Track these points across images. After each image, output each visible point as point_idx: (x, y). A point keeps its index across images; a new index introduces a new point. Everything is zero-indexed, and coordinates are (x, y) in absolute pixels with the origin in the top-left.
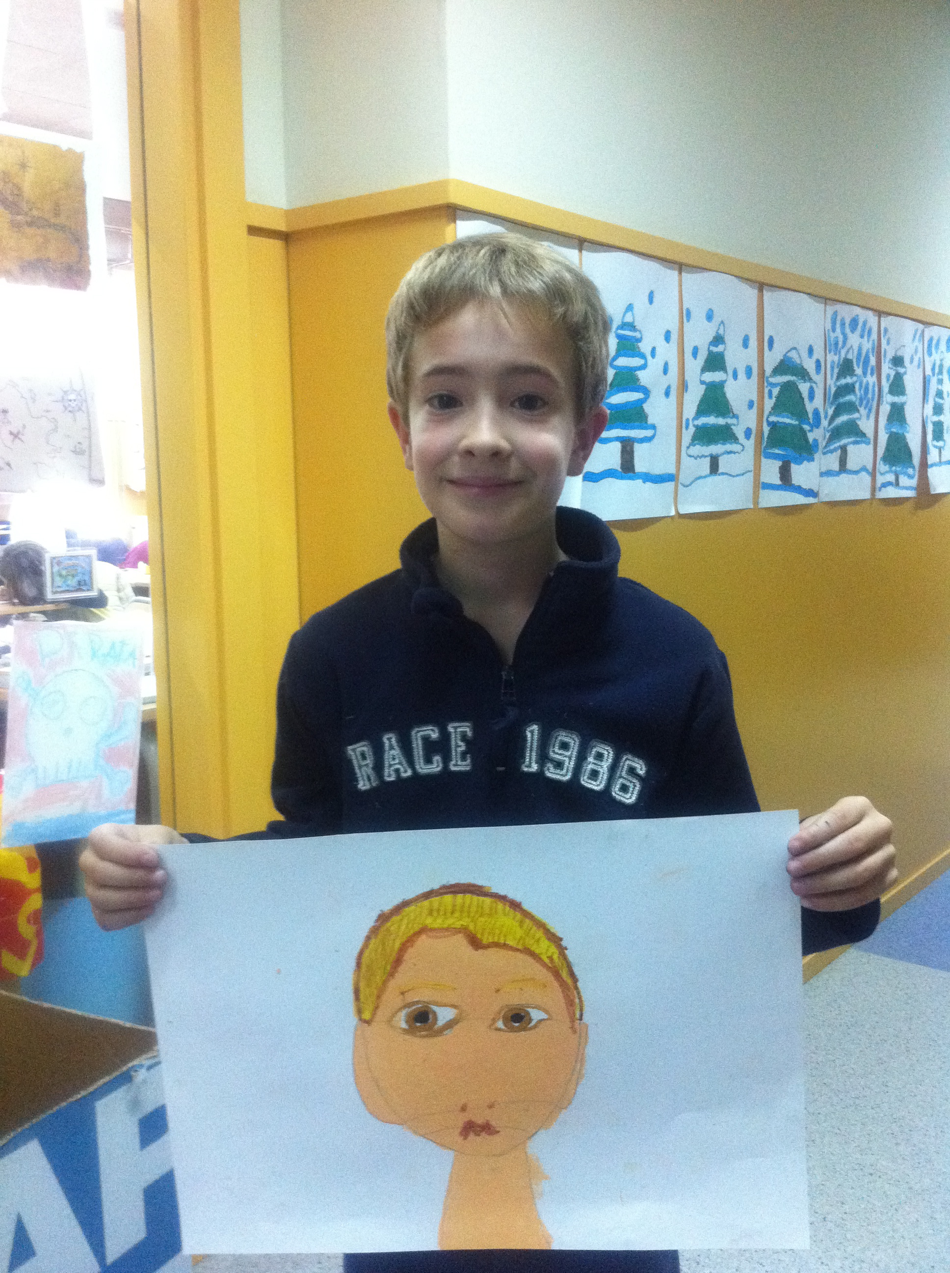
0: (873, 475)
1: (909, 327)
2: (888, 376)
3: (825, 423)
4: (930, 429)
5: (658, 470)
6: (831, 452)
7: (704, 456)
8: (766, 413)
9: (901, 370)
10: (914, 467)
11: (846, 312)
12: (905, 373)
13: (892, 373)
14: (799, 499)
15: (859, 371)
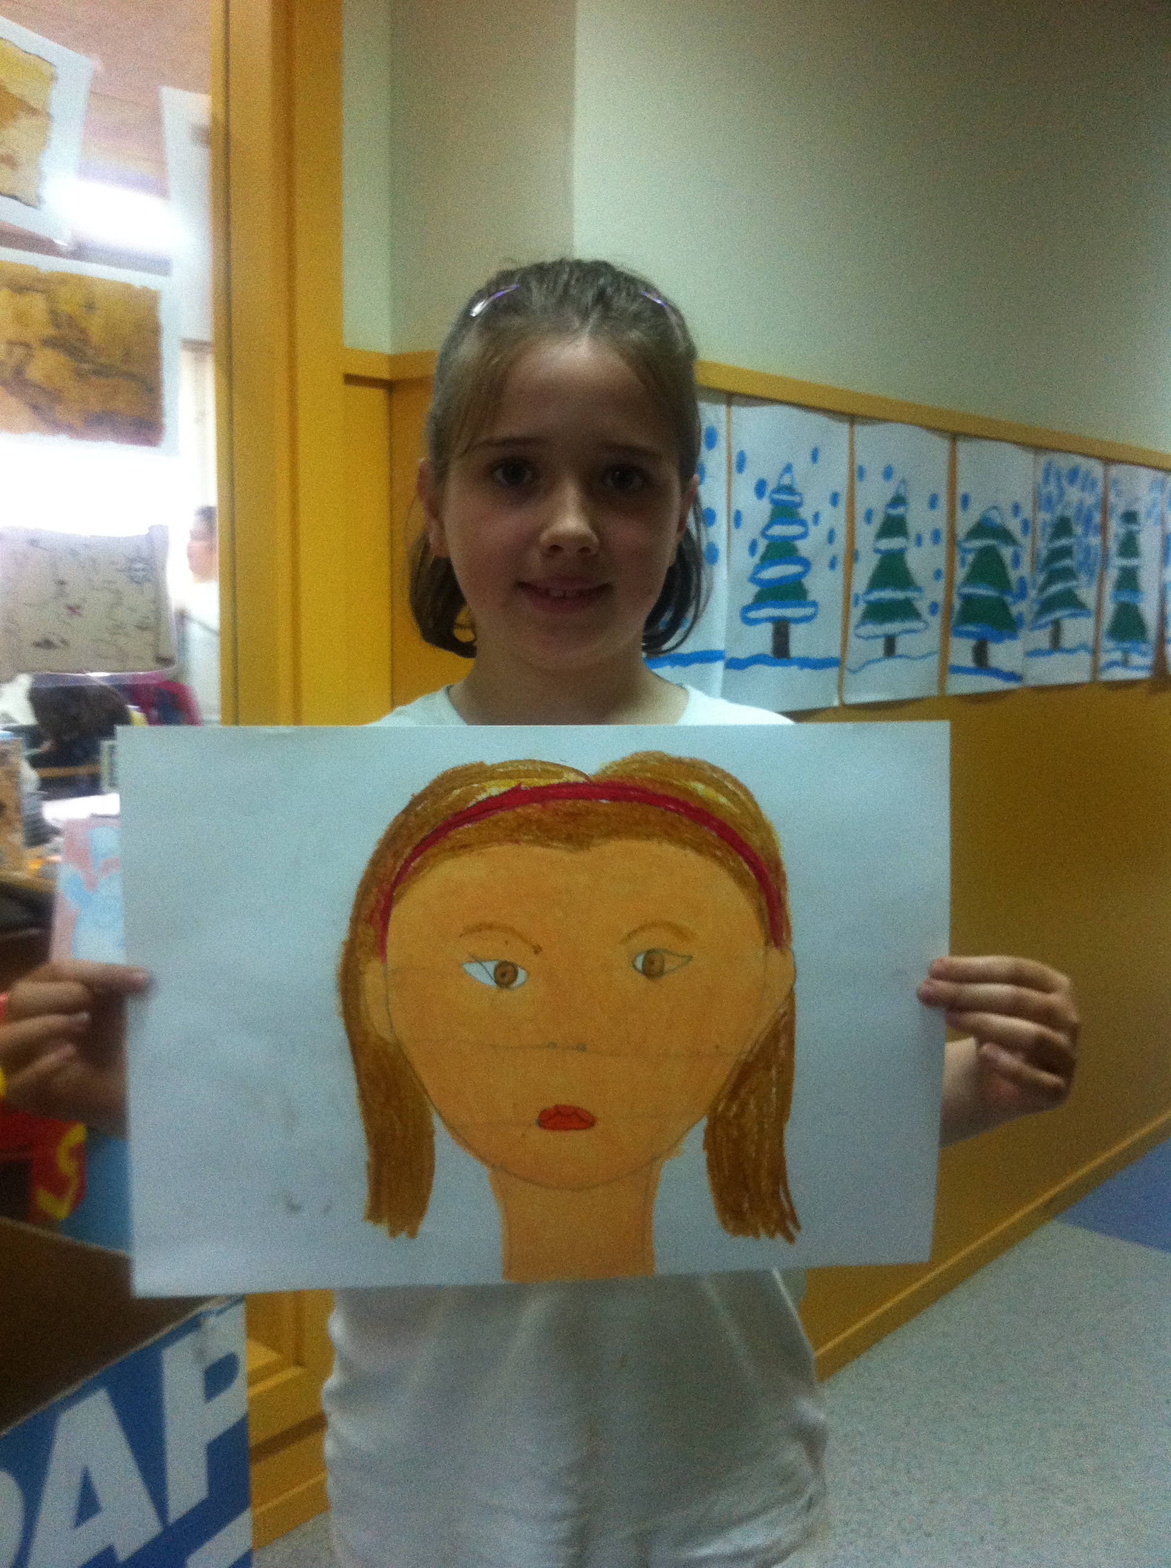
0: (1095, 652)
1: (1146, 476)
2: (1117, 535)
3: (1033, 593)
4: (1170, 597)
5: (819, 653)
6: (1040, 627)
7: (877, 637)
8: (958, 582)
9: (1135, 528)
10: (1147, 642)
11: (1064, 462)
12: (1138, 532)
13: (1123, 532)
14: (997, 684)
15: (1078, 530)
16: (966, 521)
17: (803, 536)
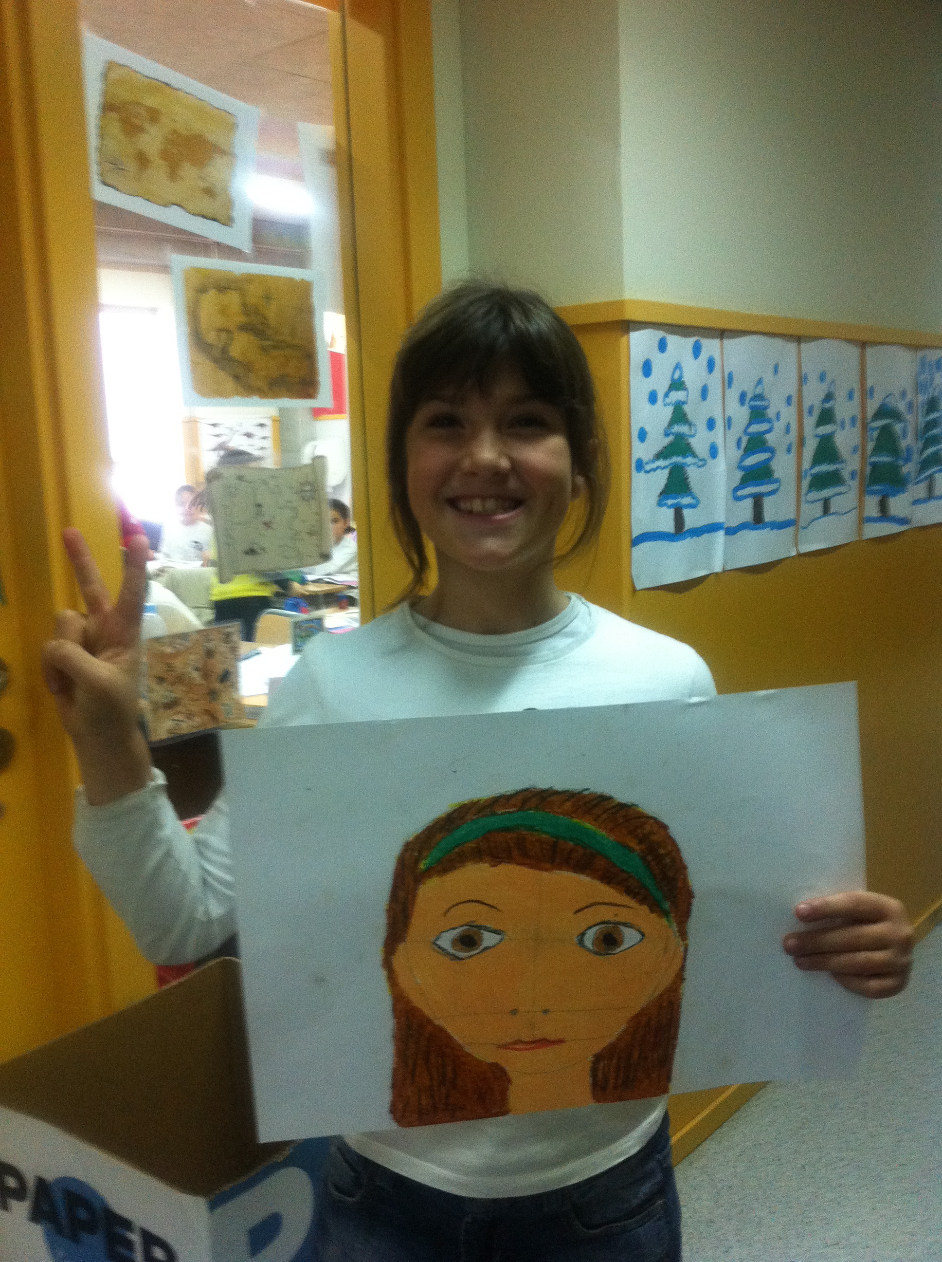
3: (915, 457)
5: (781, 518)
6: (921, 482)
7: (819, 500)
8: (868, 454)
11: (933, 356)
14: (894, 528)
16: (872, 406)
17: (769, 431)
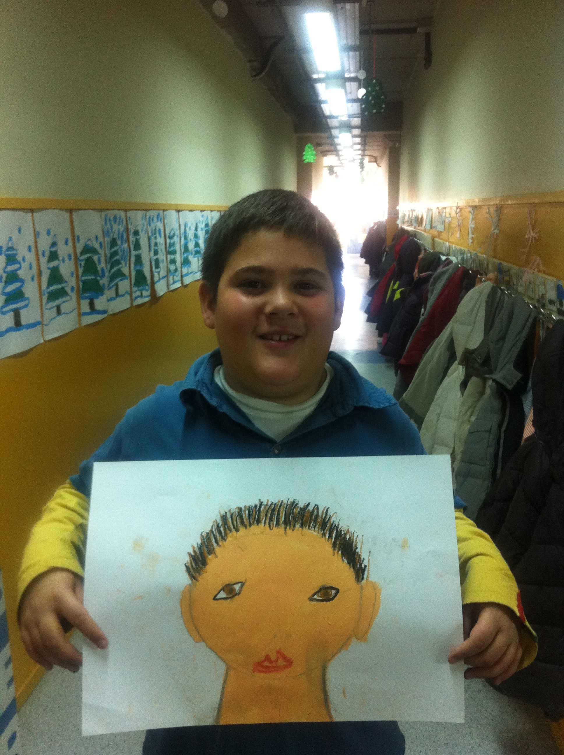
0: (131, 294)
1: (140, 214)
2: (133, 241)
3: (107, 274)
4: (153, 263)
5: (32, 321)
6: (111, 288)
7: (54, 307)
8: (80, 276)
9: (138, 237)
10: (148, 285)
11: (111, 214)
12: (140, 238)
13: (134, 240)
14: (99, 317)
15: (119, 242)
16: (80, 247)
17: (20, 268)
